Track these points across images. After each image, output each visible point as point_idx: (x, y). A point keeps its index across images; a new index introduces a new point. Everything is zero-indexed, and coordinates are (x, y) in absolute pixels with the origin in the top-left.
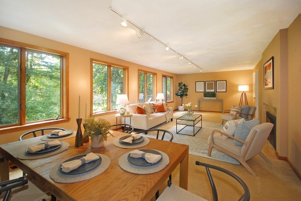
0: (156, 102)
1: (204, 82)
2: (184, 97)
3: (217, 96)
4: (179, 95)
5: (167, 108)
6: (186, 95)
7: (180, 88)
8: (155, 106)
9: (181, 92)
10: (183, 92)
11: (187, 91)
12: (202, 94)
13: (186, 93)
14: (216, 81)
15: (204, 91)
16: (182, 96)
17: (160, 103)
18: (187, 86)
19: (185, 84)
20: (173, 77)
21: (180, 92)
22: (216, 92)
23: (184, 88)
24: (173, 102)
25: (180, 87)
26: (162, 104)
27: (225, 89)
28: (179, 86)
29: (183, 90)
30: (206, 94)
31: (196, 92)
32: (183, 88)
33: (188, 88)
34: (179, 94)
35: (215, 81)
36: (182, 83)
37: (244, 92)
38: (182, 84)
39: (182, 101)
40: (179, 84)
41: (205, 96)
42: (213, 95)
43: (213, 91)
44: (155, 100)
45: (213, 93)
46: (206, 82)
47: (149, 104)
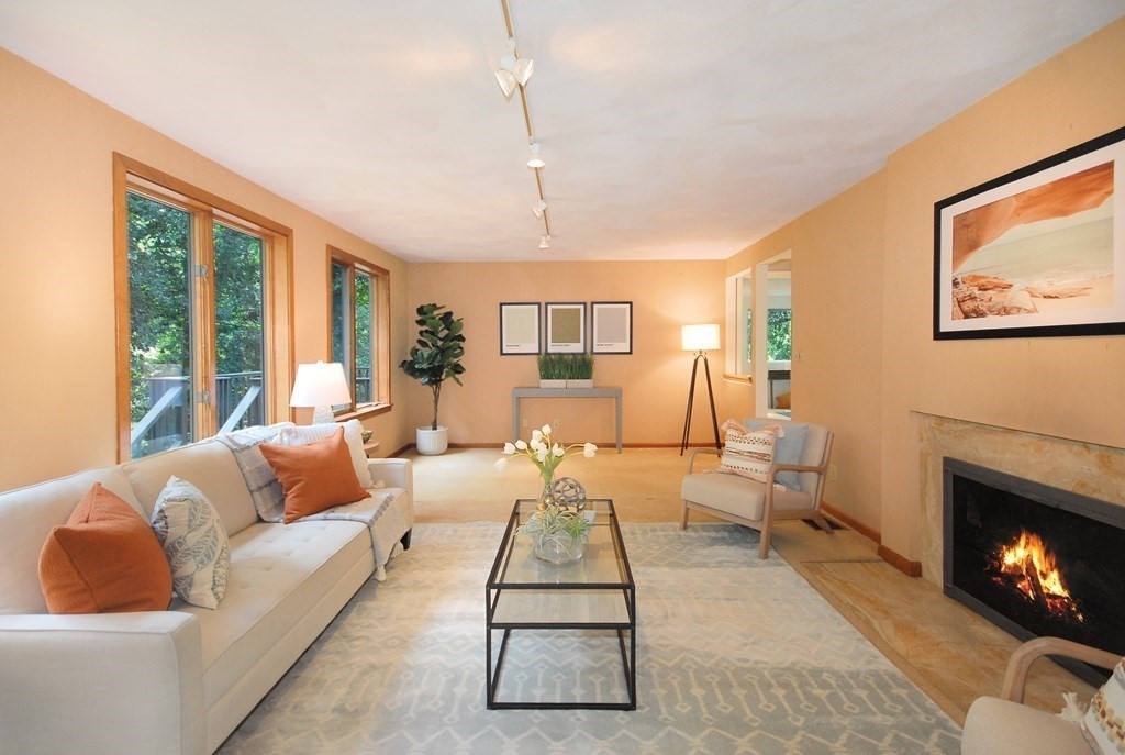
0: (289, 432)
1: (539, 304)
2: (448, 383)
3: (595, 373)
4: (422, 372)
5: (370, 468)
6: (458, 369)
7: (427, 331)
8: (279, 468)
9: (430, 355)
10: (442, 351)
11: (462, 348)
12: (533, 363)
13: (455, 360)
14: (593, 303)
15: (537, 351)
16: (434, 375)
17: (318, 435)
18: (461, 326)
19: (450, 314)
20: (386, 272)
21: (426, 352)
22: (592, 353)
23: (446, 332)
24: (388, 409)
25: (424, 328)
26: (336, 440)
27: (625, 341)
28: (420, 323)
29: (440, 343)
30: (552, 366)
31: (502, 354)
32: (441, 335)
33: (463, 332)
34: (425, 366)
35: (585, 304)
36: (435, 307)
37: (701, 352)
38: (435, 313)
39: (436, 401)
40: (420, 311)
41: (546, 375)
42: (579, 367)
43: (577, 348)
44: (283, 412)
45: (579, 357)
46: (547, 304)
47: (233, 451)
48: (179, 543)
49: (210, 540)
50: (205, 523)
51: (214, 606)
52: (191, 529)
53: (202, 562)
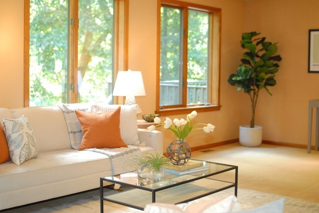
4: (240, 83)
6: (270, 83)
8: (82, 123)
9: (245, 70)
10: (255, 68)
11: (277, 66)
13: (270, 75)
16: (249, 86)
17: (107, 111)
18: (275, 49)
20: (218, 10)
21: (243, 69)
23: (263, 52)
24: (216, 109)
25: (246, 51)
28: (243, 47)
31: (309, 71)
32: (260, 54)
33: (279, 54)
34: (239, 78)
36: (253, 34)
38: (253, 39)
39: (254, 107)
40: (243, 38)
47: (63, 112)
48: (9, 137)
49: (19, 139)
50: (18, 132)
51: (19, 165)
52: (13, 133)
53: (16, 146)
